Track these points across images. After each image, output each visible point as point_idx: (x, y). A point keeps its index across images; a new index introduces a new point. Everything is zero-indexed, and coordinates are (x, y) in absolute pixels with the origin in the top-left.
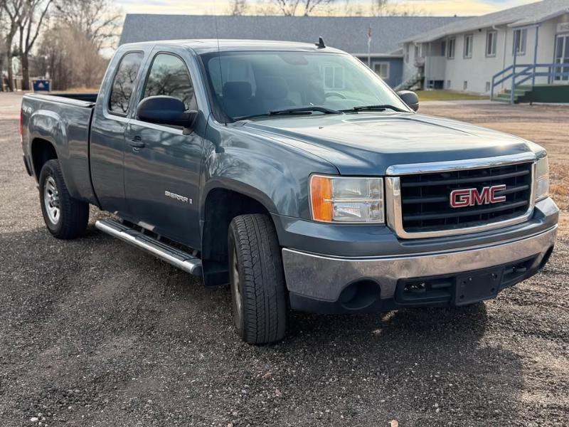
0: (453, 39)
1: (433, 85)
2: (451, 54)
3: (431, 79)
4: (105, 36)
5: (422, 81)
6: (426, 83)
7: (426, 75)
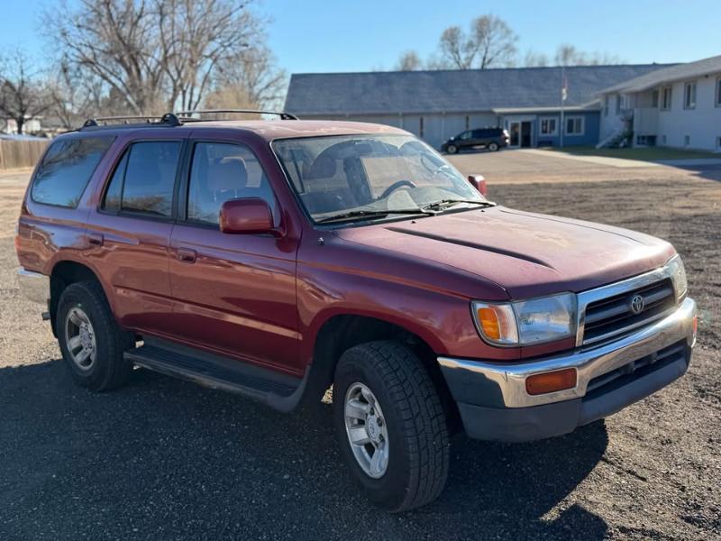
0: (668, 88)
1: (646, 141)
2: (666, 106)
3: (644, 134)
4: (267, 99)
5: (630, 136)
6: (635, 139)
7: (635, 129)
